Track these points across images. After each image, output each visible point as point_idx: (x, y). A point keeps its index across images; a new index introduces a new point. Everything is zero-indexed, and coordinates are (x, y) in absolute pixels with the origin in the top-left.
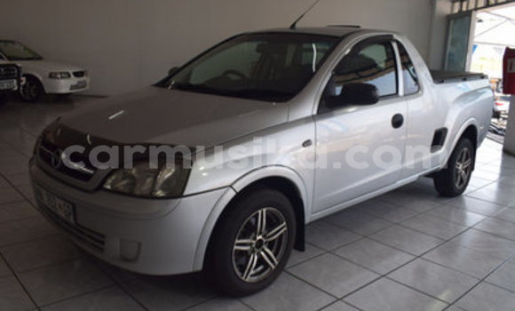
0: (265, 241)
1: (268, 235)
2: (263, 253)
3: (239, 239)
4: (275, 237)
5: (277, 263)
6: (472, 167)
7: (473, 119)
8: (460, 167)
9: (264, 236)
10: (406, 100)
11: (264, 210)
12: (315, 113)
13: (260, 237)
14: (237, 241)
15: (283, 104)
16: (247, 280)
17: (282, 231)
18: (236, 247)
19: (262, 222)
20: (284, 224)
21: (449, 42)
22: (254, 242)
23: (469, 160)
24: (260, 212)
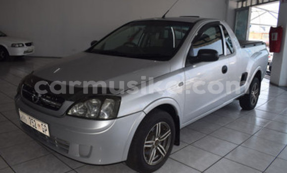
0: (160, 141)
1: (161, 137)
2: (158, 148)
3: (147, 141)
4: (165, 138)
5: (166, 153)
6: (259, 93)
7: (259, 67)
8: (253, 93)
9: (159, 138)
10: (228, 57)
11: (160, 123)
12: (184, 66)
13: (157, 139)
14: (146, 142)
15: (166, 62)
16: (151, 164)
17: (168, 135)
18: (145, 146)
19: (158, 130)
20: (170, 130)
21: (236, 24)
22: (154, 142)
23: (258, 89)
24: (157, 124)
